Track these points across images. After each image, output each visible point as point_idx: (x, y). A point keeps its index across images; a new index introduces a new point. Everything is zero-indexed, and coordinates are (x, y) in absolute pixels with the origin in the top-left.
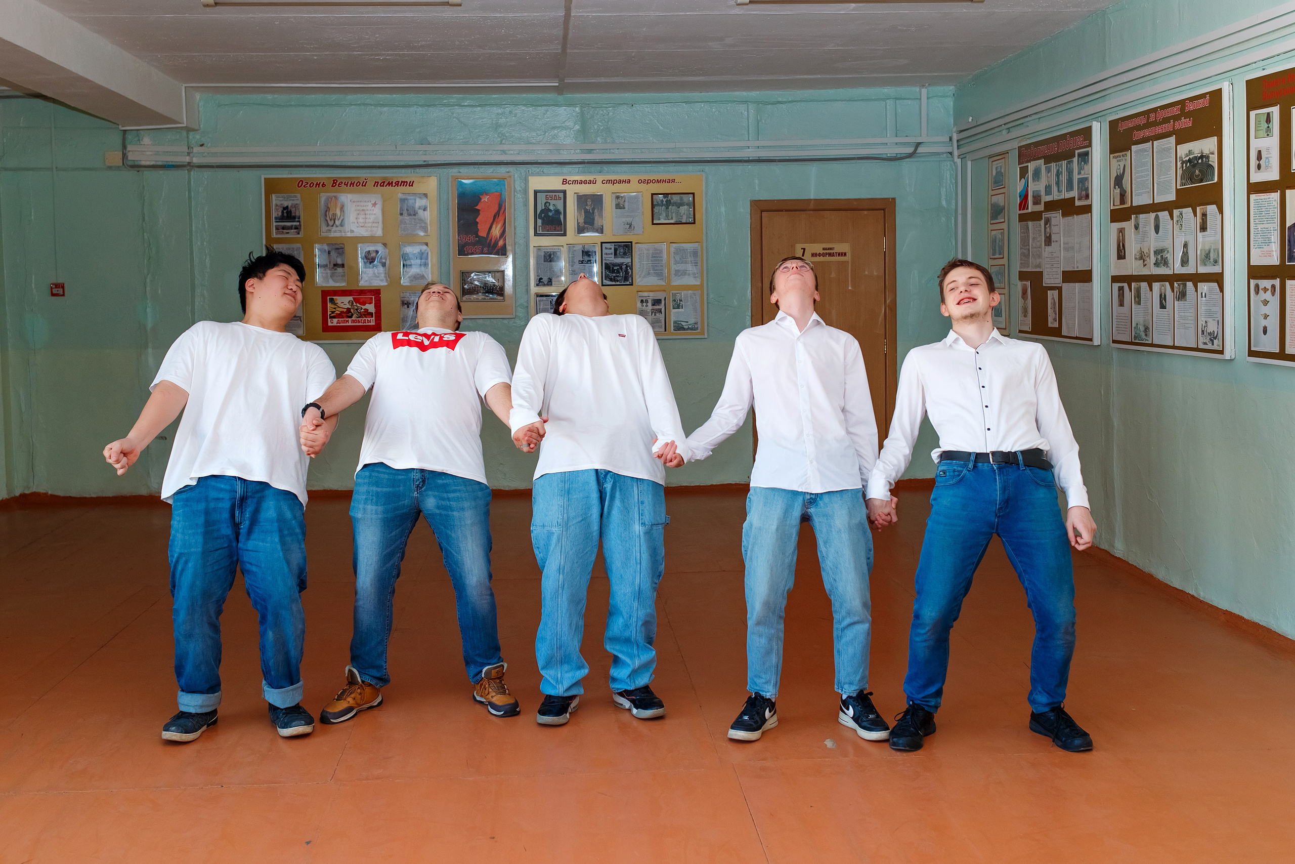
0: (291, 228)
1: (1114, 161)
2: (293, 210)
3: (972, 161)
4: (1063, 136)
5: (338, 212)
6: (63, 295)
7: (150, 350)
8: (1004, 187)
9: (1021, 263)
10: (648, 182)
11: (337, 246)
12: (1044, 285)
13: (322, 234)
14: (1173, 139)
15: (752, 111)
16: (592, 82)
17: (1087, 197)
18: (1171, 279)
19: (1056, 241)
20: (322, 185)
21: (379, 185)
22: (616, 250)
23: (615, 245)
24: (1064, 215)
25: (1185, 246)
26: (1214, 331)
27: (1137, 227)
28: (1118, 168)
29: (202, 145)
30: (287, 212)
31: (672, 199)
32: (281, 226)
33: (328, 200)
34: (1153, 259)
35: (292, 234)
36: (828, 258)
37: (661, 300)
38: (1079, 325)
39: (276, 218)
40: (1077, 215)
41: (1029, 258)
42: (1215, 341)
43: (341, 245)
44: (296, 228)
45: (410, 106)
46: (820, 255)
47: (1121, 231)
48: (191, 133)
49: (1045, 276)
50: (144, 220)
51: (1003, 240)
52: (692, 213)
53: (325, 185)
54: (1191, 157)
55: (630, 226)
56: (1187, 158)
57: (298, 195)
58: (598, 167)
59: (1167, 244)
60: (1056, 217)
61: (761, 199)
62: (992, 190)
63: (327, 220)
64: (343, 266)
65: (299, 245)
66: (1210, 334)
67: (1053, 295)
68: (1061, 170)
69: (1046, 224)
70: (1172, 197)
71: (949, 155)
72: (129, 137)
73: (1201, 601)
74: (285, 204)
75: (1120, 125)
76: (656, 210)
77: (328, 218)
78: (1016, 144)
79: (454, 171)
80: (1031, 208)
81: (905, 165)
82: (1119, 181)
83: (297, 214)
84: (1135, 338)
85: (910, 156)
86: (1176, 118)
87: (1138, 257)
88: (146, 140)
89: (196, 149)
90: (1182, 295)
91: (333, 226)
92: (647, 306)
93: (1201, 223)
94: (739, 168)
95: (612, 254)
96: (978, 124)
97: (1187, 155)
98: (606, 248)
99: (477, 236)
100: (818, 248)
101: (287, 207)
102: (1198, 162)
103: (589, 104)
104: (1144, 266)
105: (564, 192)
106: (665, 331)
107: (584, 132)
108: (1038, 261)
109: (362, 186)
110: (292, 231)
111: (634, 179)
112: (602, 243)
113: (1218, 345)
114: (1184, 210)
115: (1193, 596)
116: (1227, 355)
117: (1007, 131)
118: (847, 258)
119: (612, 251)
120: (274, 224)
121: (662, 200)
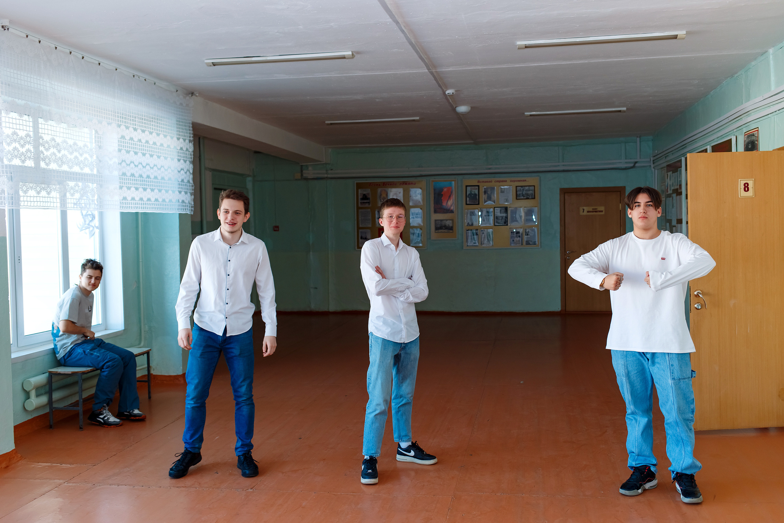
0: (366, 203)
2: (368, 196)
5: (385, 196)
6: (279, 231)
7: (311, 253)
10: (514, 181)
15: (560, 150)
17: (681, 188)
19: (674, 207)
21: (402, 185)
22: (500, 211)
23: (500, 208)
29: (332, 170)
30: (365, 197)
31: (525, 188)
32: (362, 202)
33: (381, 191)
35: (367, 205)
36: (594, 213)
37: (520, 232)
39: (360, 199)
44: (368, 203)
45: (414, 151)
46: (591, 212)
48: (327, 166)
50: (309, 200)
52: (534, 194)
55: (507, 200)
57: (369, 190)
58: (493, 175)
61: (565, 188)
63: (380, 199)
65: (369, 210)
71: (650, 167)
72: (304, 167)
74: (364, 193)
76: (518, 193)
77: (381, 199)
79: (432, 179)
81: (630, 171)
85: (632, 167)
88: (310, 169)
89: (330, 172)
92: (514, 234)
94: (555, 174)
96: (659, 154)
98: (496, 210)
99: (442, 206)
100: (590, 209)
103: (489, 149)
105: (478, 186)
106: (523, 245)
107: (487, 161)
108: (671, 214)
109: (395, 185)
111: (508, 180)
112: (494, 208)
117: (663, 158)
118: (603, 213)
119: (499, 211)
120: (360, 201)
121: (520, 189)
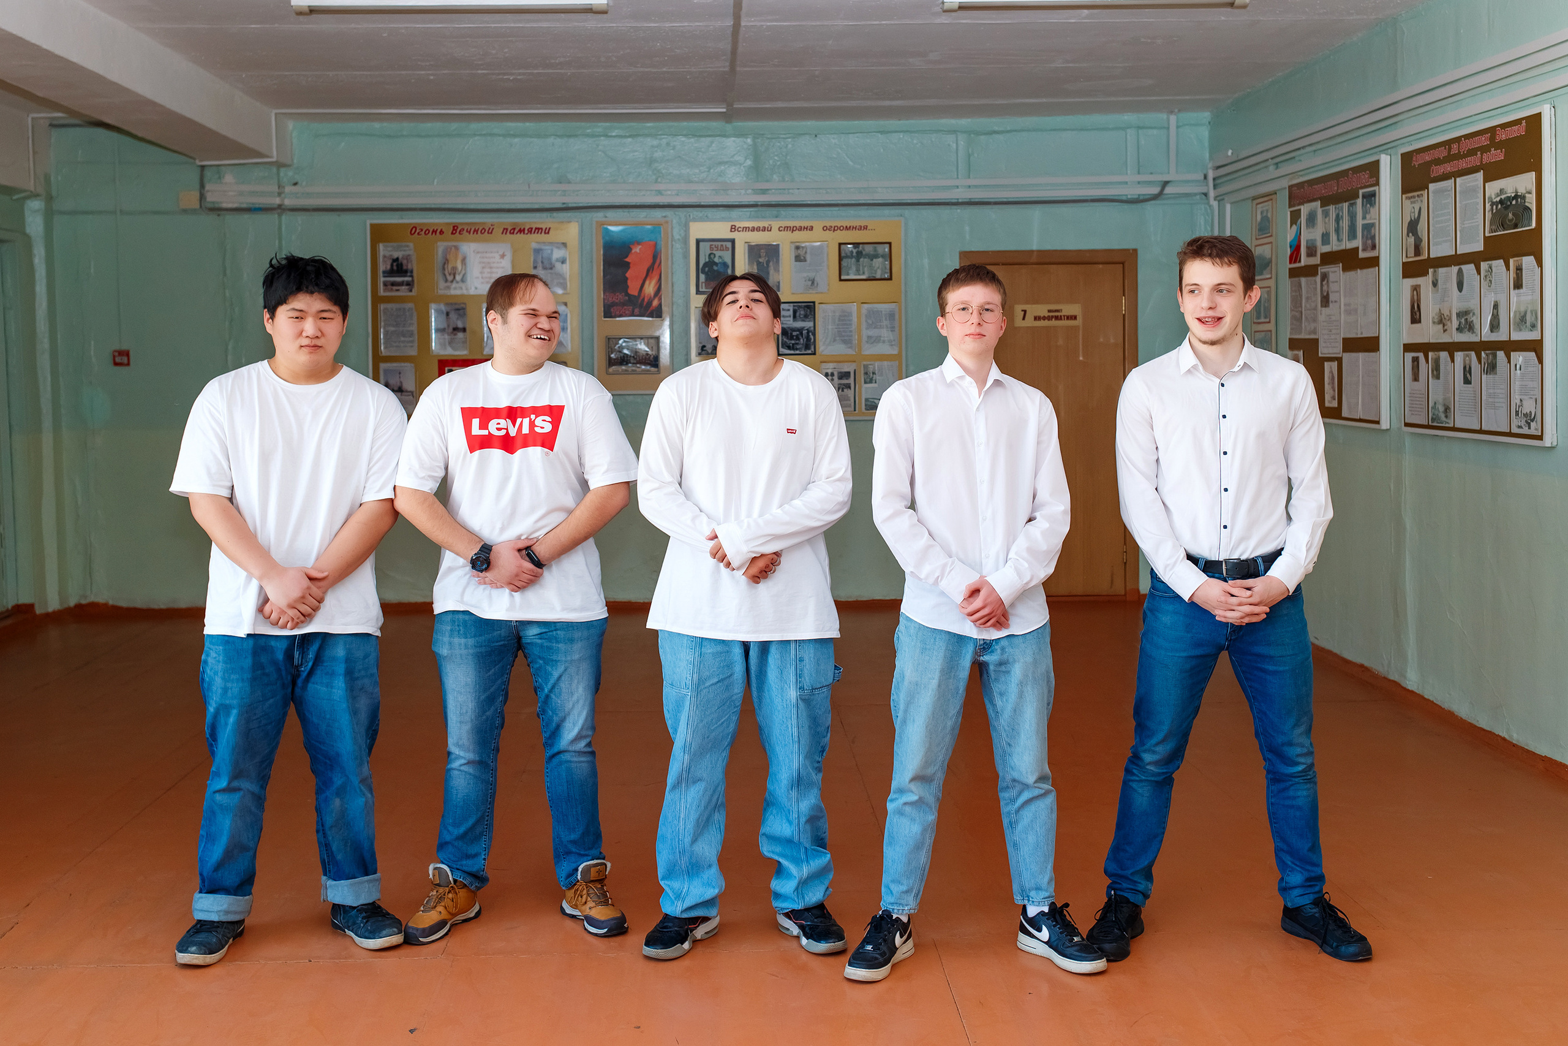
0: (401, 284)
1: (1407, 203)
2: (405, 262)
3: (1231, 203)
4: (1345, 172)
5: (459, 266)
6: (128, 364)
8: (1271, 236)
9: (1291, 329)
10: (835, 229)
11: (457, 307)
12: (1320, 355)
13: (439, 291)
14: (1480, 176)
15: (961, 143)
16: (766, 108)
17: (1374, 247)
18: (1477, 347)
19: (1336, 302)
20: (440, 233)
21: (508, 232)
22: (795, 312)
23: (794, 306)
24: (1345, 269)
25: (1496, 306)
26: (1530, 412)
27: (1435, 284)
28: (1413, 210)
29: (295, 184)
30: (397, 265)
31: (863, 249)
32: (390, 281)
33: (447, 251)
34: (1455, 323)
35: (403, 291)
36: (1054, 322)
37: (849, 373)
38: (1363, 405)
39: (384, 272)
40: (1361, 269)
41: (1301, 322)
42: (1533, 425)
43: (462, 305)
44: (408, 284)
45: (546, 136)
46: (1044, 318)
47: (1416, 289)
48: (283, 171)
49: (1321, 344)
50: (225, 274)
51: (1269, 300)
52: (888, 267)
53: (443, 233)
54: (1503, 197)
55: (813, 283)
56: (1498, 199)
57: (411, 245)
58: (774, 211)
59: (1473, 304)
60: (1335, 272)
61: (973, 250)
62: (1256, 239)
63: (445, 275)
64: (464, 330)
65: (410, 305)
66: (1526, 415)
67: (1331, 368)
68: (1341, 214)
69: (1322, 280)
70: (1479, 246)
71: (1203, 196)
72: (208, 174)
73: (1514, 745)
74: (396, 255)
75: (1414, 159)
76: (844, 263)
77: (446, 273)
78: (1285, 183)
79: (599, 215)
80: (1304, 261)
81: (1149, 207)
82: (1413, 227)
83: (410, 267)
84: (1433, 420)
85: (1155, 197)
86: (1484, 149)
87: (1436, 320)
88: (229, 178)
89: (288, 189)
90: (1492, 368)
91: (452, 282)
93: (1515, 279)
94: (945, 212)
95: (790, 316)
96: (1240, 158)
97: (1498, 195)
99: (627, 294)
100: (1042, 310)
101: (397, 259)
102: (1511, 203)
103: (763, 134)
104: (1445, 331)
105: (733, 241)
106: (855, 410)
107: (757, 168)
108: (1313, 325)
109: (488, 233)
110: (404, 287)
111: (818, 225)
113: (1536, 429)
114: (1494, 263)
115: (1504, 739)
116: (1548, 441)
117: (1275, 167)
118: (1078, 322)
119: (791, 313)
120: (382, 279)
121: (852, 252)
